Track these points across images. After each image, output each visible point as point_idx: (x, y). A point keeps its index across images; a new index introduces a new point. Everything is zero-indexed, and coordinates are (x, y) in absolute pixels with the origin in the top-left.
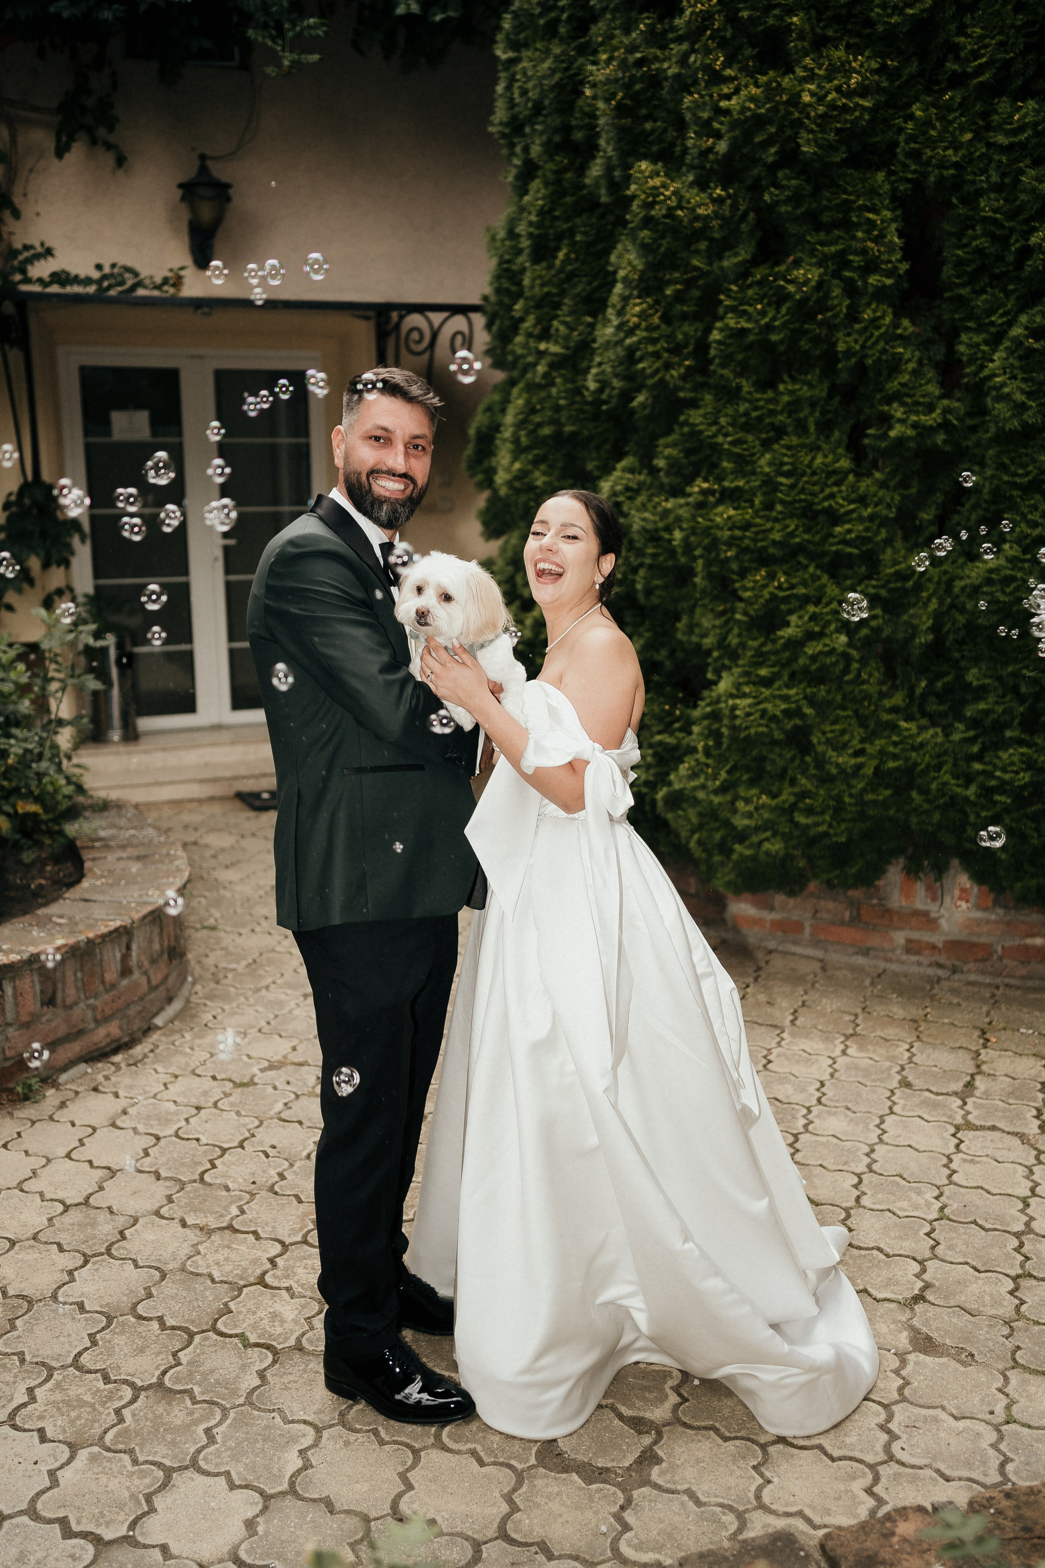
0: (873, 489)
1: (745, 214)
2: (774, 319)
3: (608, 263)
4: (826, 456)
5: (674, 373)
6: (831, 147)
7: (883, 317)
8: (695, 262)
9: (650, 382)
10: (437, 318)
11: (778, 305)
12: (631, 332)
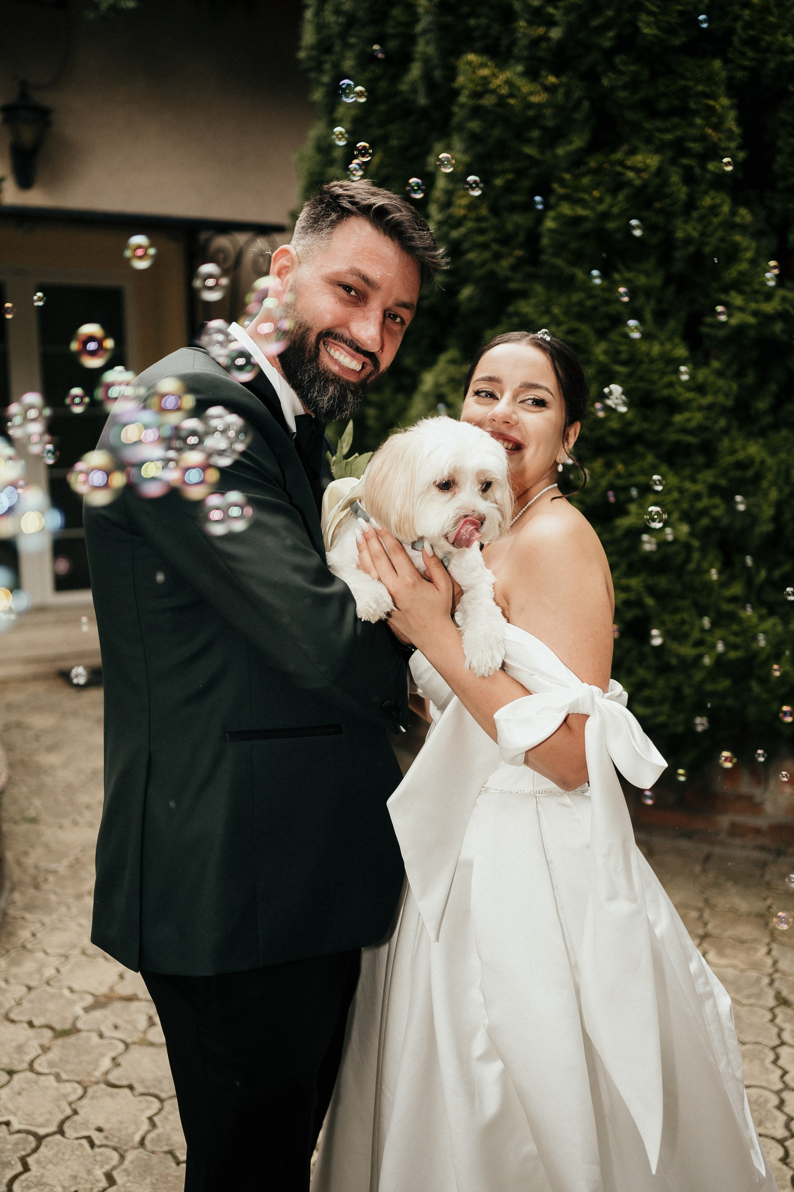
0: (711, 378)
1: (579, 102)
2: (611, 206)
3: (424, 164)
4: (662, 344)
5: (505, 263)
6: (671, 31)
7: (720, 206)
8: (530, 150)
9: (479, 273)
10: (242, 238)
11: (615, 190)
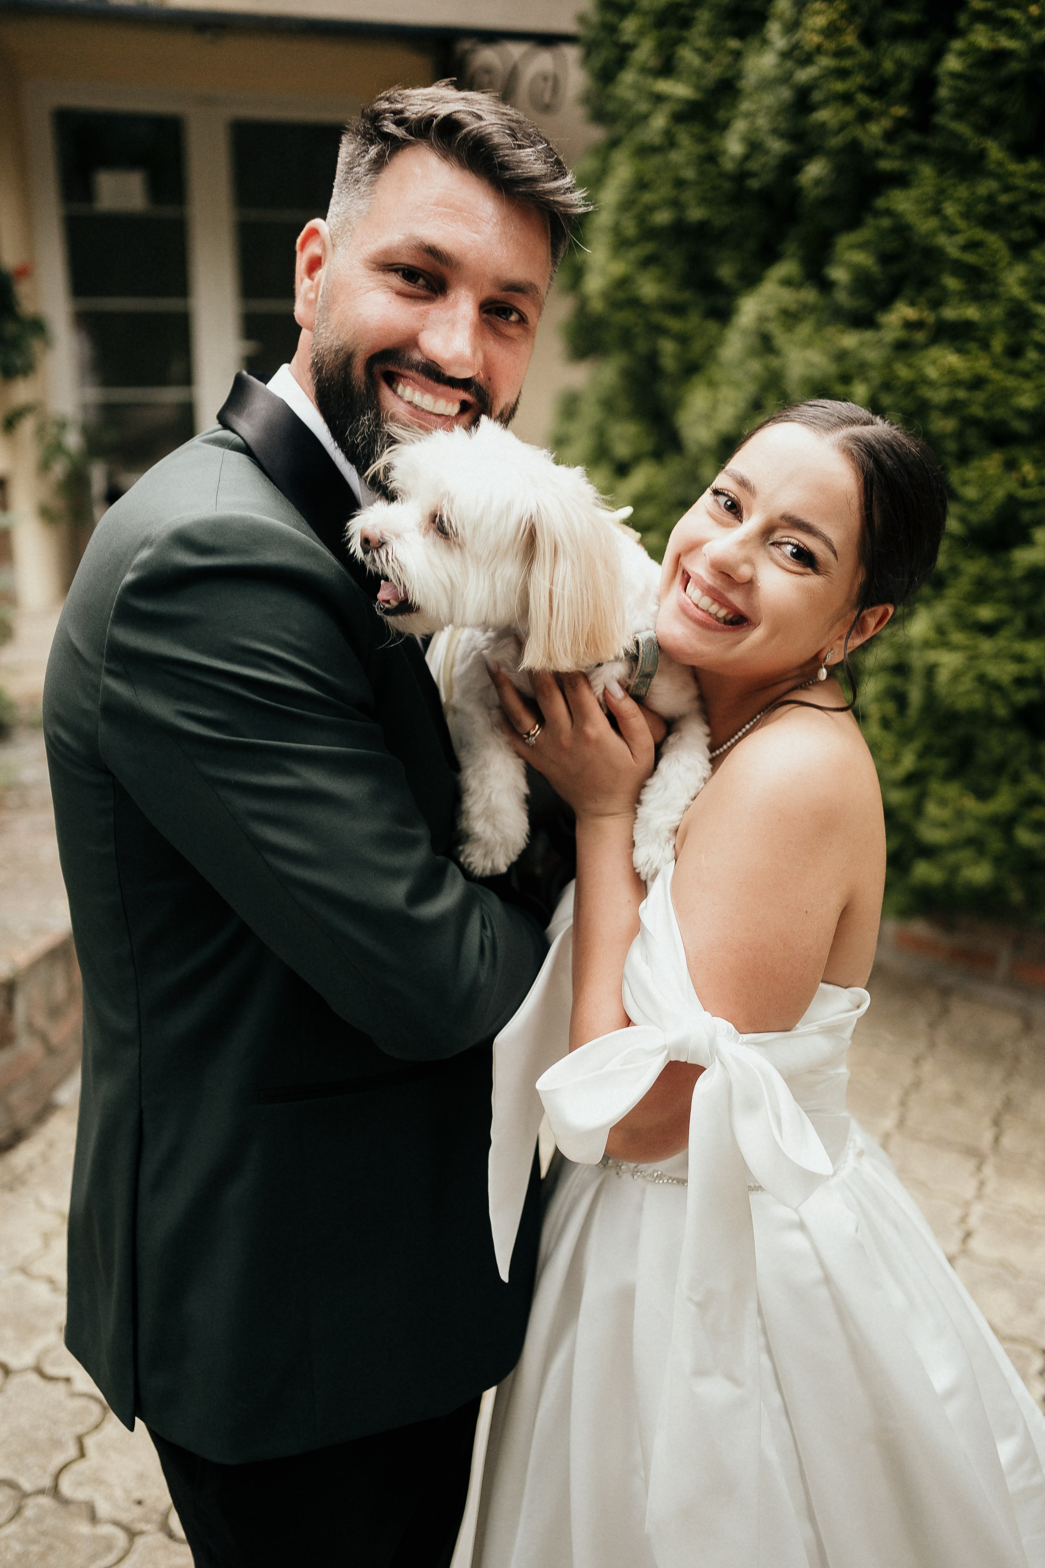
5: (875, 129)
9: (835, 142)
10: (516, 50)
12: (807, 60)
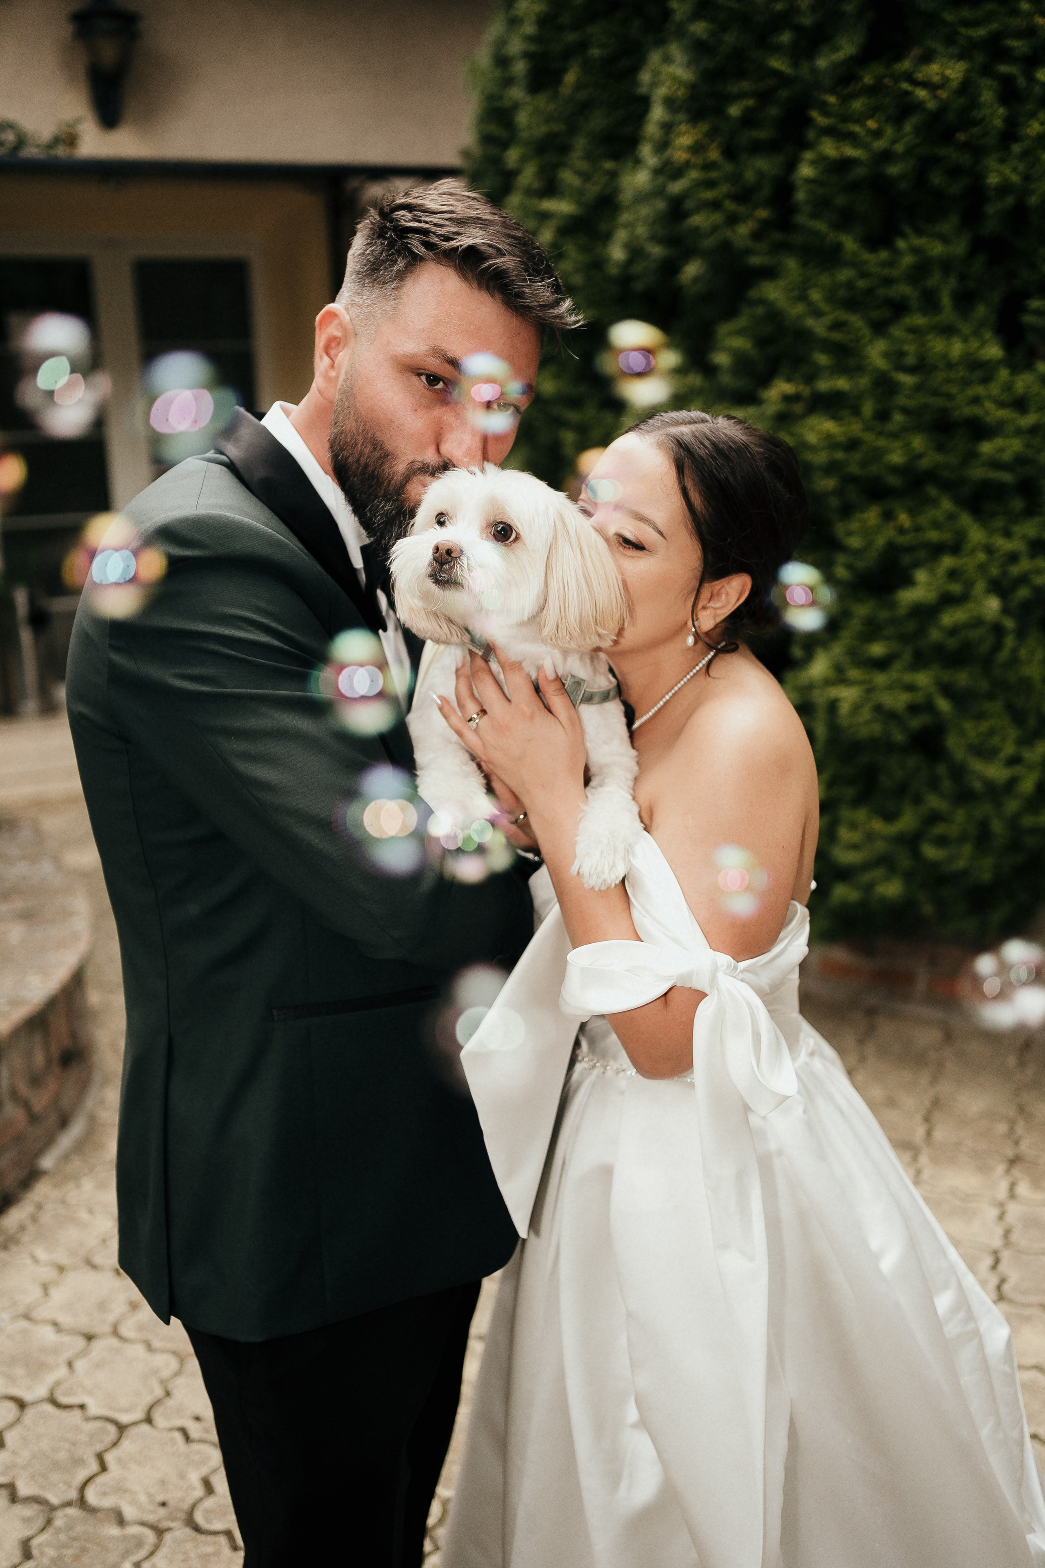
0: (1036, 388)
2: (894, 142)
3: (636, 83)
4: (965, 340)
5: (744, 230)
8: (777, 63)
9: (708, 243)
11: (898, 120)
12: (677, 173)
